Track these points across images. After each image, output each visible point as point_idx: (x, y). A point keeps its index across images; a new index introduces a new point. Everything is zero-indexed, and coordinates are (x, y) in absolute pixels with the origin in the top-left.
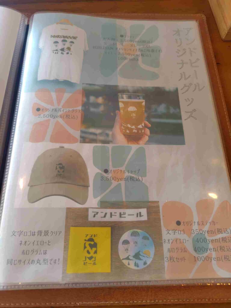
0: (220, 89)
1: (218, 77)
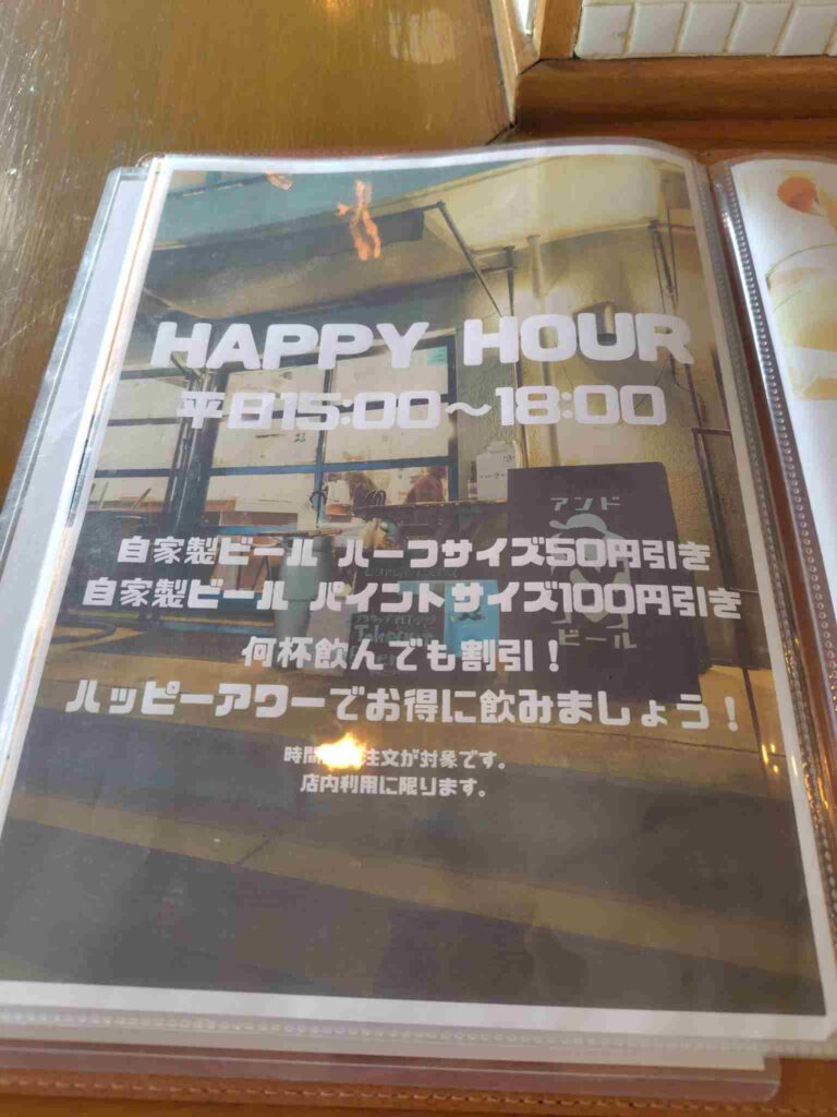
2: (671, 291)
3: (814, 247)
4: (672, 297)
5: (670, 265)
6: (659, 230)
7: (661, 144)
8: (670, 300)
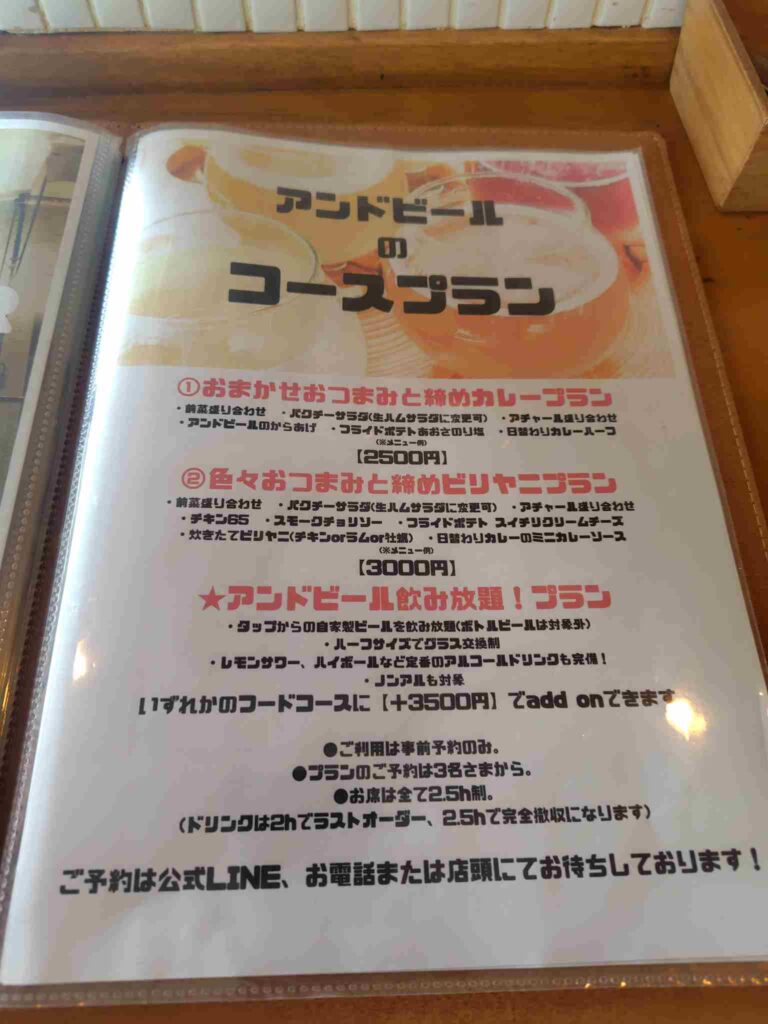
0: (717, 355)
1: (708, 322)
2: (14, 261)
3: (184, 214)
4: (12, 270)
5: (24, 236)
6: (26, 202)
7: (65, 117)
8: (9, 272)
